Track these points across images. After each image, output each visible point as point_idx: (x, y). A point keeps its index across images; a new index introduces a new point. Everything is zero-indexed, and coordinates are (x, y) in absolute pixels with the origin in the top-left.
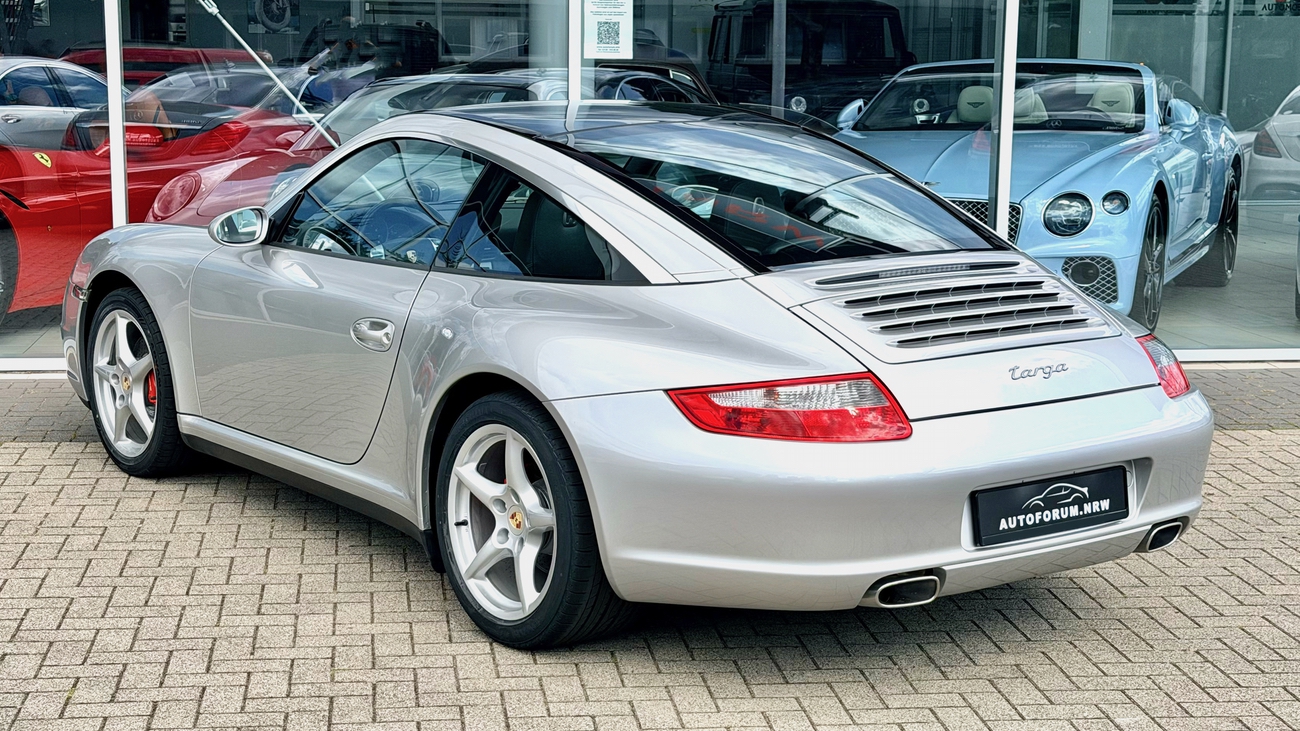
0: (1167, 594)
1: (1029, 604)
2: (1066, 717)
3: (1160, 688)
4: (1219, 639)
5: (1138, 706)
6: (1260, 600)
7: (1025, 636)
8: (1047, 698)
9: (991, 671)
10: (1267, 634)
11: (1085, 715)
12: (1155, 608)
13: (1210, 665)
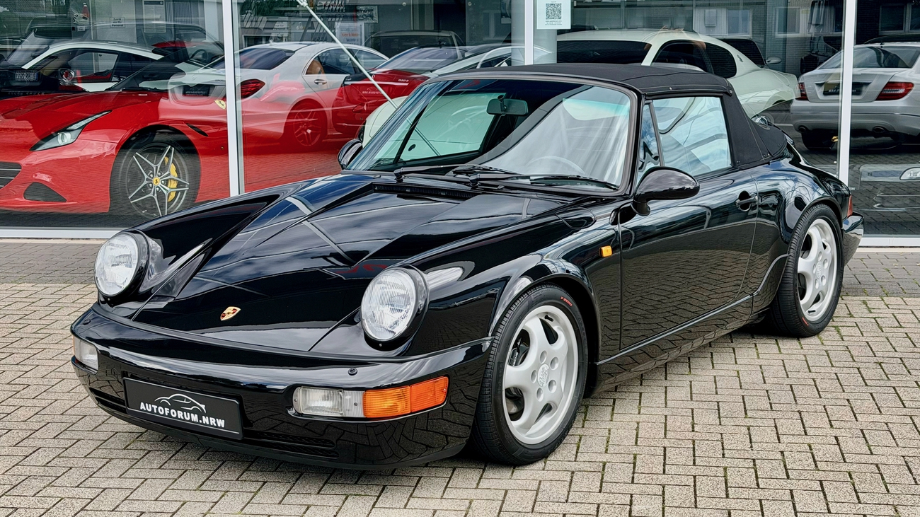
0: (780, 416)
1: (666, 420)
2: (600, 502)
3: (695, 486)
4: (782, 452)
5: (663, 498)
6: (848, 425)
7: (636, 443)
8: (601, 486)
9: (582, 465)
10: (826, 450)
11: (615, 501)
12: (759, 426)
13: (753, 470)
